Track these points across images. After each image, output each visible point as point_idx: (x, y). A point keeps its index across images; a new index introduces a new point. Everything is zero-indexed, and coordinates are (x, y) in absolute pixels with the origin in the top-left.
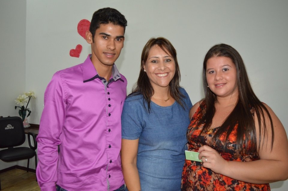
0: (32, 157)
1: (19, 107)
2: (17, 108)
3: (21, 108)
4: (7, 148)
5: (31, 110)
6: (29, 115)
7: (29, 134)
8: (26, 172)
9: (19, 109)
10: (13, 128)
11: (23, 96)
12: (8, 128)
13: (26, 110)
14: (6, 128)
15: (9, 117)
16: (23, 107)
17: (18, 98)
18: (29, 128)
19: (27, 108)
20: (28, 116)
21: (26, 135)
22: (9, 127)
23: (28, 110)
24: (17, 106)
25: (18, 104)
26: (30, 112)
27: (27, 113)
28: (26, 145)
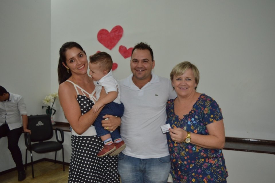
0: (59, 149)
1: (46, 107)
2: (44, 108)
3: (47, 107)
4: (38, 142)
5: (56, 109)
6: (54, 113)
7: (56, 130)
8: (53, 163)
9: (46, 108)
10: (43, 124)
11: (49, 97)
12: (39, 125)
13: (52, 109)
14: (37, 125)
15: (37, 115)
16: (49, 107)
17: (45, 98)
18: (55, 125)
19: (53, 107)
20: (53, 115)
21: (54, 131)
22: (40, 123)
23: (54, 110)
24: (44, 105)
25: (45, 104)
26: (55, 111)
27: (53, 111)
28: (54, 139)
